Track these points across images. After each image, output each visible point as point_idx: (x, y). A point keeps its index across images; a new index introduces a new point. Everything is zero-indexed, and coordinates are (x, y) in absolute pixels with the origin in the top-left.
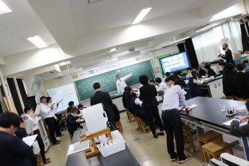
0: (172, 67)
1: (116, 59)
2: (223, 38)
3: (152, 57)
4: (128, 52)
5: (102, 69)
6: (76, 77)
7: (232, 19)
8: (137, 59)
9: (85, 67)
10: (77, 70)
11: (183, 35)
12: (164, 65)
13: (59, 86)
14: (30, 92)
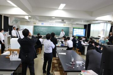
0: (77, 34)
1: (54, 22)
2: (103, 29)
3: (71, 27)
4: (61, 21)
5: (47, 24)
6: (35, 24)
7: (107, 22)
8: (64, 25)
9: (40, 21)
10: (36, 21)
11: (88, 21)
12: (74, 32)
13: (27, 25)
14: (11, 24)
